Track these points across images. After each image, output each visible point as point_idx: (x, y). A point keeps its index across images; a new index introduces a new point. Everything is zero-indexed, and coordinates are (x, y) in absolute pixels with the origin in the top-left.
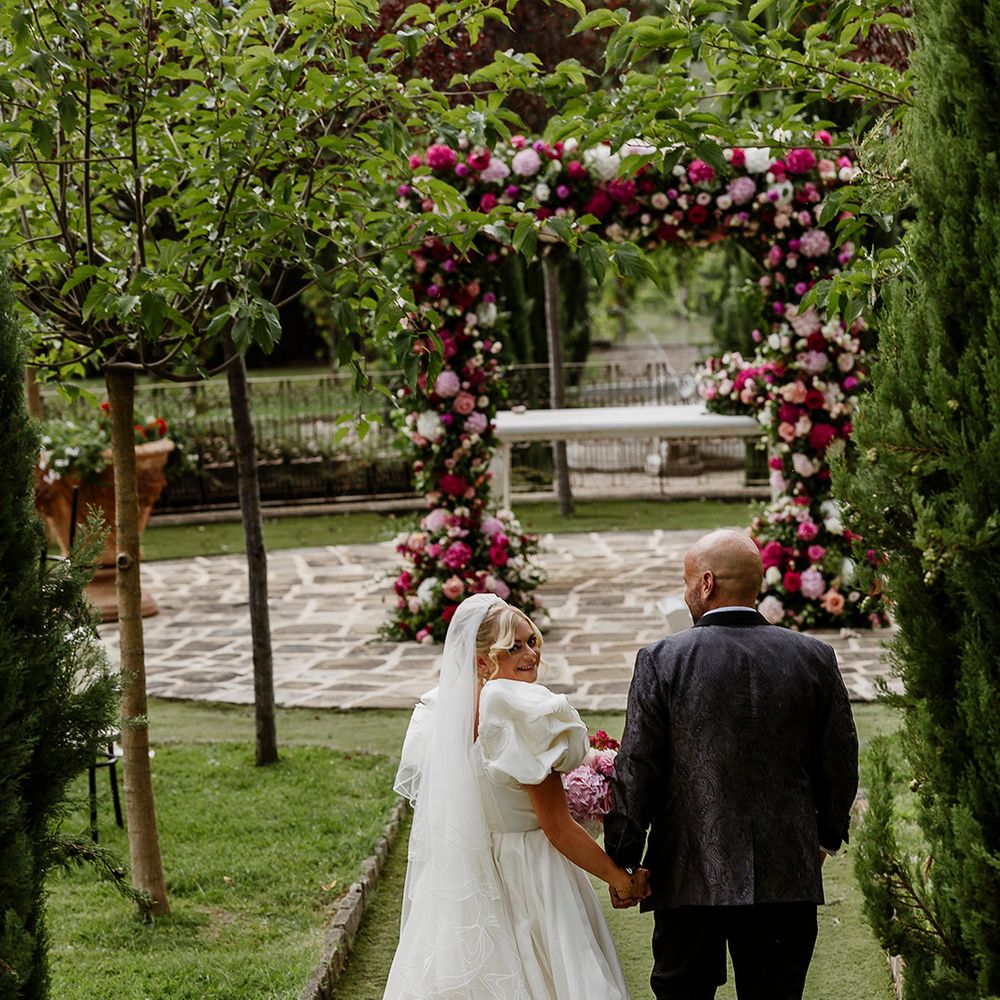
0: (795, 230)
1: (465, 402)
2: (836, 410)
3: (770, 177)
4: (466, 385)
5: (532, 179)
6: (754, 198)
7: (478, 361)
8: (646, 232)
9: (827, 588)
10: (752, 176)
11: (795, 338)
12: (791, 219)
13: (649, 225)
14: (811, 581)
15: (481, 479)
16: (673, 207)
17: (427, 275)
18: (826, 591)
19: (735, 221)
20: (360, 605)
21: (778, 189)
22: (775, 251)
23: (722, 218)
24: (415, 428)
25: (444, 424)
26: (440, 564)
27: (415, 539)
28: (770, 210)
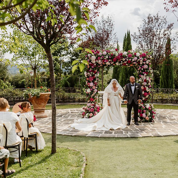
0: (143, 65)
1: (94, 87)
2: (148, 90)
3: (140, 57)
4: (94, 85)
5: (106, 55)
6: (137, 60)
7: (96, 81)
8: (122, 64)
9: (146, 116)
10: (137, 57)
11: (142, 80)
12: (142, 63)
13: (122, 63)
14: (144, 115)
15: (96, 99)
16: (126, 60)
17: (89, 69)
18: (146, 117)
19: (134, 63)
20: (77, 116)
21: (141, 59)
22: (140, 67)
23: (133, 62)
24: (86, 91)
25: (91, 90)
26: (89, 111)
27: (86, 107)
28: (139, 62)
